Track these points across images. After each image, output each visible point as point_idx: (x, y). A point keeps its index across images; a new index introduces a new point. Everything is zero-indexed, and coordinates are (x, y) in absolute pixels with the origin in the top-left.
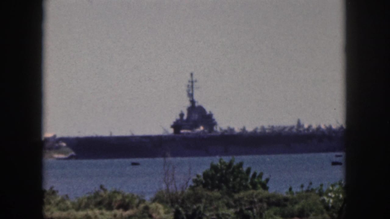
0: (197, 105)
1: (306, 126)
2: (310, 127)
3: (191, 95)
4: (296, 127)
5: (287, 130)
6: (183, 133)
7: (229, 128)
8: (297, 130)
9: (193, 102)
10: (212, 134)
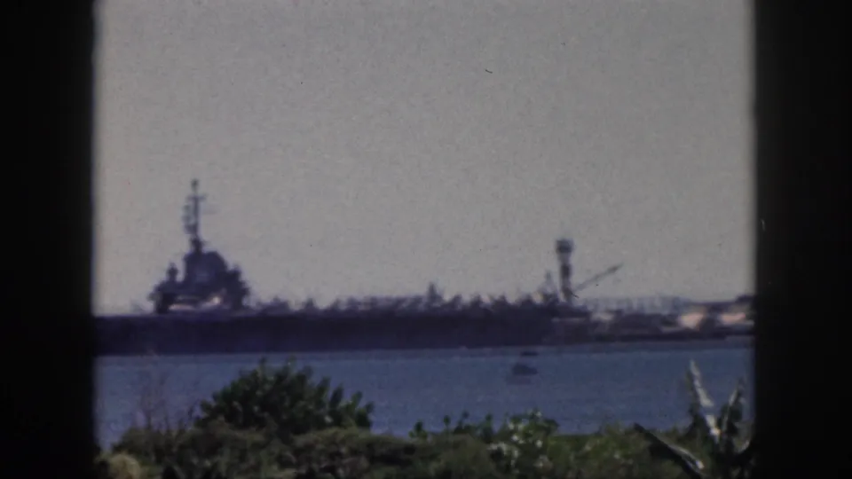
0: (206, 249)
1: (447, 298)
2: (457, 299)
3: (193, 229)
4: (425, 301)
5: (404, 305)
6: (174, 312)
7: (276, 299)
8: (428, 305)
9: (197, 243)
10: (240, 314)
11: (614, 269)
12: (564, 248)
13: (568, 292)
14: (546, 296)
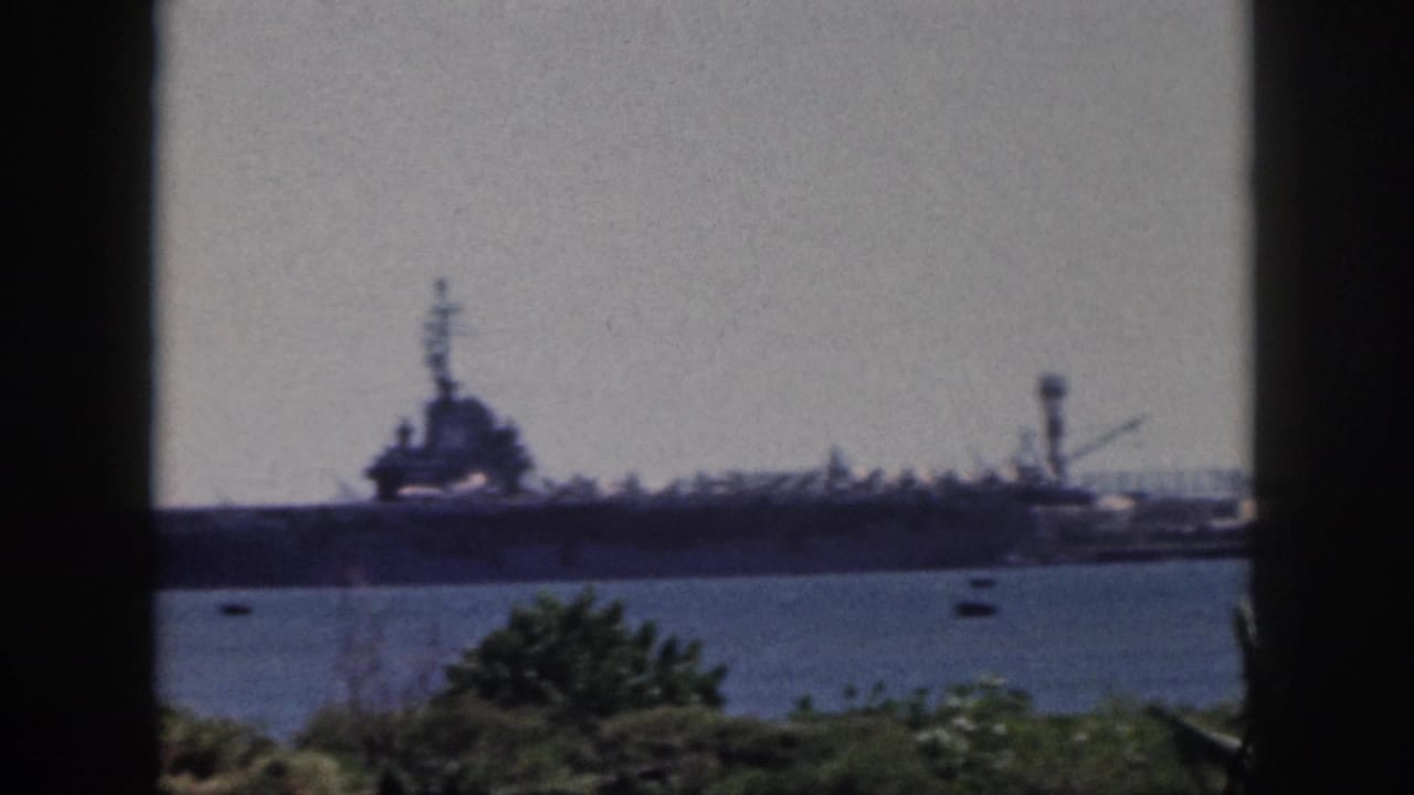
0: (461, 394)
1: (860, 471)
2: (876, 475)
3: (437, 361)
4: (824, 477)
5: (788, 486)
6: (408, 499)
7: (577, 478)
8: (829, 486)
9: (445, 385)
10: (517, 501)
11: (1132, 426)
12: (1052, 390)
13: (1057, 462)
14: (1023, 471)
